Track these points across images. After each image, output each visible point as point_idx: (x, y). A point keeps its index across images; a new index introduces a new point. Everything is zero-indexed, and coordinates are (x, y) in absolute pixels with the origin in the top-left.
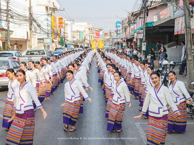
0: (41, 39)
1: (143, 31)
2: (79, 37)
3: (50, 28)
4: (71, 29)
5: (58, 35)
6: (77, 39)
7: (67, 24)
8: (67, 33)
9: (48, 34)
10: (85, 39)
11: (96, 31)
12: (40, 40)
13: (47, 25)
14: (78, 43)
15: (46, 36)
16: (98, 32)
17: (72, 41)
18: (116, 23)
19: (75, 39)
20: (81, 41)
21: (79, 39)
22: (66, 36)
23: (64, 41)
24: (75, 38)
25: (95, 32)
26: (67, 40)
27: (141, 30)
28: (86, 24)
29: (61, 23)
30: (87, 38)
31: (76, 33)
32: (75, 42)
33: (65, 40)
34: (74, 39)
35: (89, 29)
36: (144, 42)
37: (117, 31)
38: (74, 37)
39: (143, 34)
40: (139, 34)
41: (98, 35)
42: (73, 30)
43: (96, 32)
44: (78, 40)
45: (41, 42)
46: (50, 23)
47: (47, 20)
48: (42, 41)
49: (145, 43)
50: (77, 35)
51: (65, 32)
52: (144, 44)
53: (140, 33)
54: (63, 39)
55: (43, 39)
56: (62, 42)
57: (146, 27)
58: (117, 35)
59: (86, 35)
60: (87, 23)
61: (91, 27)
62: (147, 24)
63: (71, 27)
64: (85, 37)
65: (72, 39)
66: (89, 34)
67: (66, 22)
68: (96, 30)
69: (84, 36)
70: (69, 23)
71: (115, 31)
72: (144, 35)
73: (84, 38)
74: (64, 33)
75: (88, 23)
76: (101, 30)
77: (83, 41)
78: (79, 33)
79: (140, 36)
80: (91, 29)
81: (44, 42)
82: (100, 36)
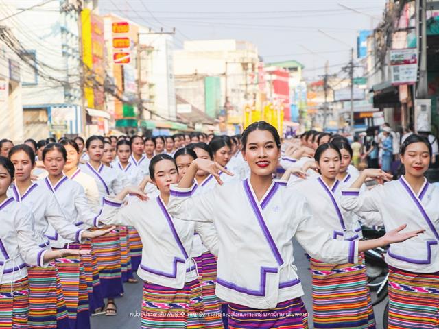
0: (38, 109)
1: (416, 51)
2: (201, 98)
3: (73, 63)
4: (170, 67)
5: (111, 91)
6: (193, 108)
7: (149, 49)
8: (151, 86)
9: (67, 86)
10: (227, 107)
11: (271, 73)
12: (35, 113)
13: (64, 53)
14: (200, 122)
15: (58, 97)
16: (283, 79)
17: (174, 114)
18: (358, 39)
19: (184, 109)
20: (212, 115)
21: (202, 109)
22: (145, 97)
23: (140, 116)
24: (184, 102)
25: (268, 77)
26: (151, 113)
27: (410, 51)
28: (230, 44)
29: (121, 43)
30: (233, 101)
31: (191, 86)
32: (185, 121)
33: (141, 110)
34: (179, 106)
35: (245, 65)
36: (423, 97)
37: (350, 68)
38: (179, 100)
39: (416, 66)
40: (401, 67)
41: (281, 88)
42: (178, 71)
43: (274, 77)
44: (199, 112)
45: (39, 122)
46: (74, 43)
47: (63, 30)
48: (42, 117)
49: (428, 102)
50: (194, 89)
51: (143, 79)
52: (424, 107)
53: (406, 62)
54: (136, 110)
55: (46, 110)
56: (131, 122)
57: (428, 37)
58: (352, 86)
59: (233, 90)
60: (237, 42)
61: (251, 55)
62: (433, 26)
63: (169, 58)
64: (227, 98)
65: (173, 108)
66: (243, 88)
67: (145, 40)
68: (273, 68)
69: (223, 94)
70: (158, 41)
71: (344, 69)
72: (424, 67)
73: (222, 103)
74: (140, 83)
75: (241, 44)
76: (295, 69)
77: (218, 116)
78: (201, 83)
79: (407, 75)
80: (250, 66)
81: (50, 119)
82: (291, 92)
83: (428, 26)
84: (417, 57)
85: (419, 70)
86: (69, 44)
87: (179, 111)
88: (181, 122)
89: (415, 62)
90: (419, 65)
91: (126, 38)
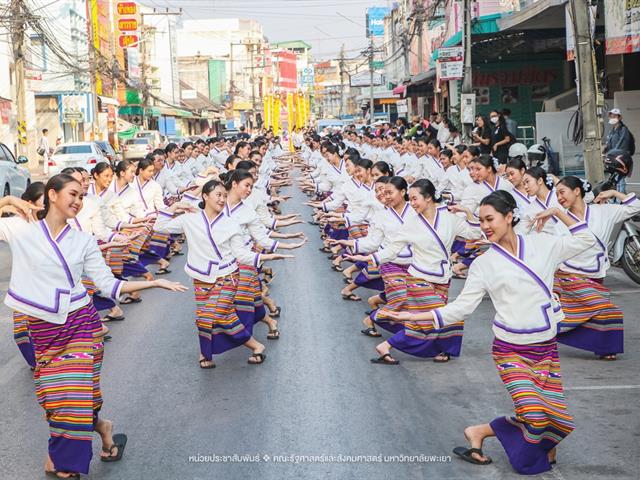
0: (48, 97)
1: (462, 49)
2: (204, 82)
3: (83, 49)
4: (173, 50)
5: (116, 76)
6: (199, 94)
7: (151, 29)
8: (154, 69)
9: (77, 72)
10: (233, 92)
11: (278, 55)
12: (43, 100)
13: (73, 37)
14: (205, 109)
15: (68, 84)
16: (289, 61)
17: (178, 101)
18: (367, 16)
19: (188, 95)
20: (217, 101)
21: (205, 94)
22: (149, 82)
23: (145, 102)
24: (187, 87)
25: (274, 59)
26: (156, 99)
27: (457, 49)
28: (234, 23)
29: (127, 25)
30: (239, 86)
31: (194, 69)
32: (191, 108)
33: (146, 96)
34: (184, 92)
35: (249, 47)
36: (468, 92)
37: (369, 53)
38: (184, 86)
39: (461, 63)
40: (448, 63)
41: (288, 70)
42: (181, 53)
43: (281, 59)
44: (203, 98)
45: (49, 110)
46: (82, 26)
47: (72, 12)
48: (52, 105)
49: (472, 97)
50: (197, 73)
51: (147, 63)
52: (469, 100)
53: (453, 59)
54: (141, 96)
55: (56, 97)
56: (135, 109)
57: (472, 36)
58: (372, 71)
59: (238, 74)
60: (240, 21)
61: (256, 37)
62: (477, 26)
63: (172, 40)
64: (232, 82)
65: (177, 95)
66: (249, 71)
67: (148, 21)
68: (280, 50)
69: (229, 78)
70: (160, 22)
71: (364, 53)
72: (468, 64)
73: (228, 88)
74: (143, 67)
75: (244, 23)
76: (301, 50)
77: (223, 102)
78: (204, 65)
79: (453, 72)
80: (255, 47)
81: (60, 106)
82: (299, 75)
83: (472, 27)
84: (463, 55)
85: (464, 67)
86: (78, 28)
87: (183, 97)
88: (186, 110)
89: (460, 60)
90: (465, 62)
91: (134, 20)
